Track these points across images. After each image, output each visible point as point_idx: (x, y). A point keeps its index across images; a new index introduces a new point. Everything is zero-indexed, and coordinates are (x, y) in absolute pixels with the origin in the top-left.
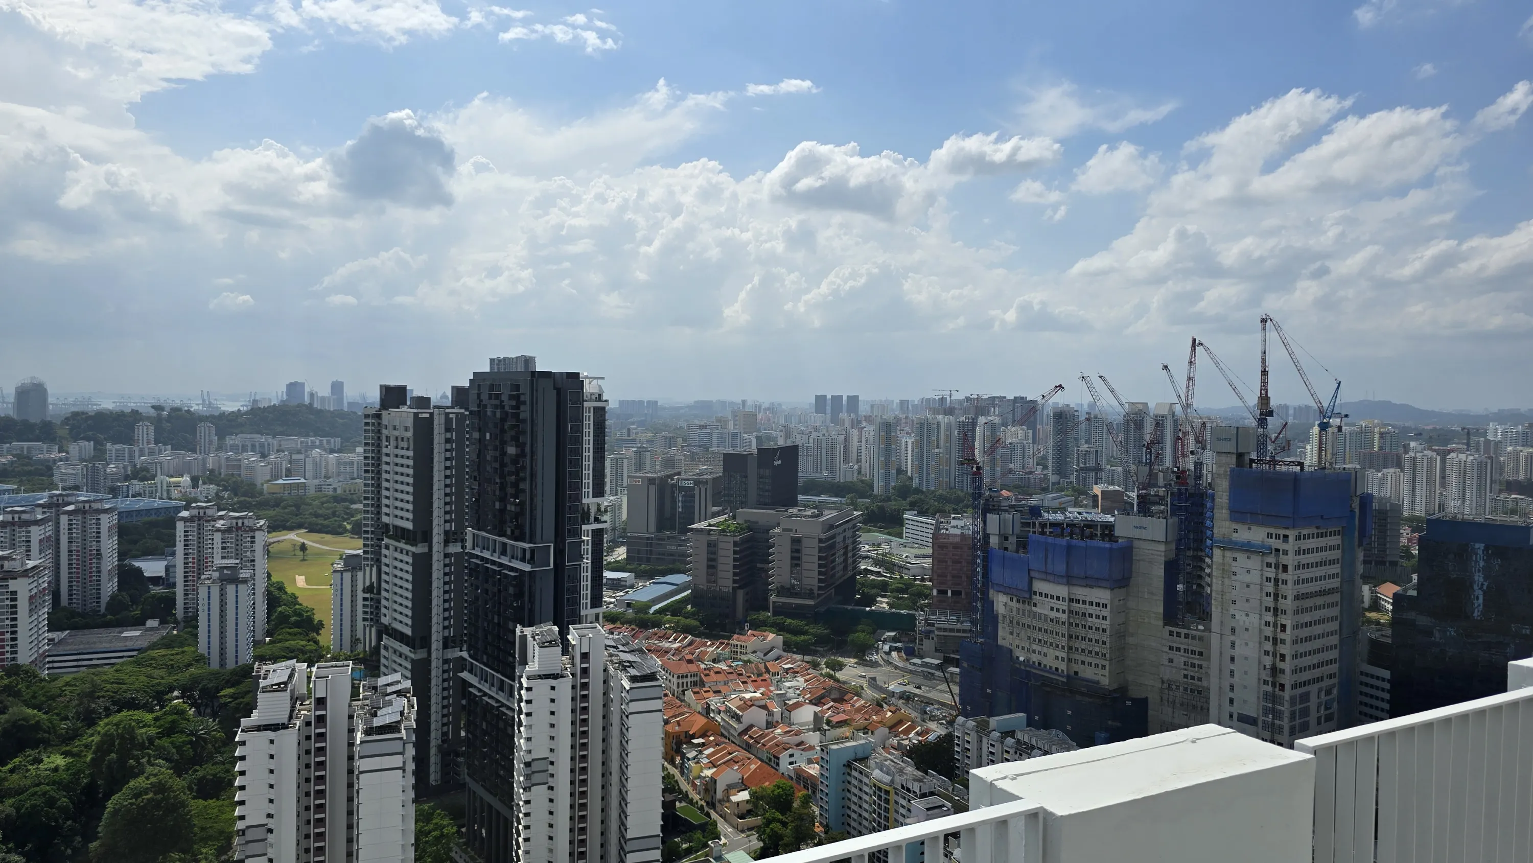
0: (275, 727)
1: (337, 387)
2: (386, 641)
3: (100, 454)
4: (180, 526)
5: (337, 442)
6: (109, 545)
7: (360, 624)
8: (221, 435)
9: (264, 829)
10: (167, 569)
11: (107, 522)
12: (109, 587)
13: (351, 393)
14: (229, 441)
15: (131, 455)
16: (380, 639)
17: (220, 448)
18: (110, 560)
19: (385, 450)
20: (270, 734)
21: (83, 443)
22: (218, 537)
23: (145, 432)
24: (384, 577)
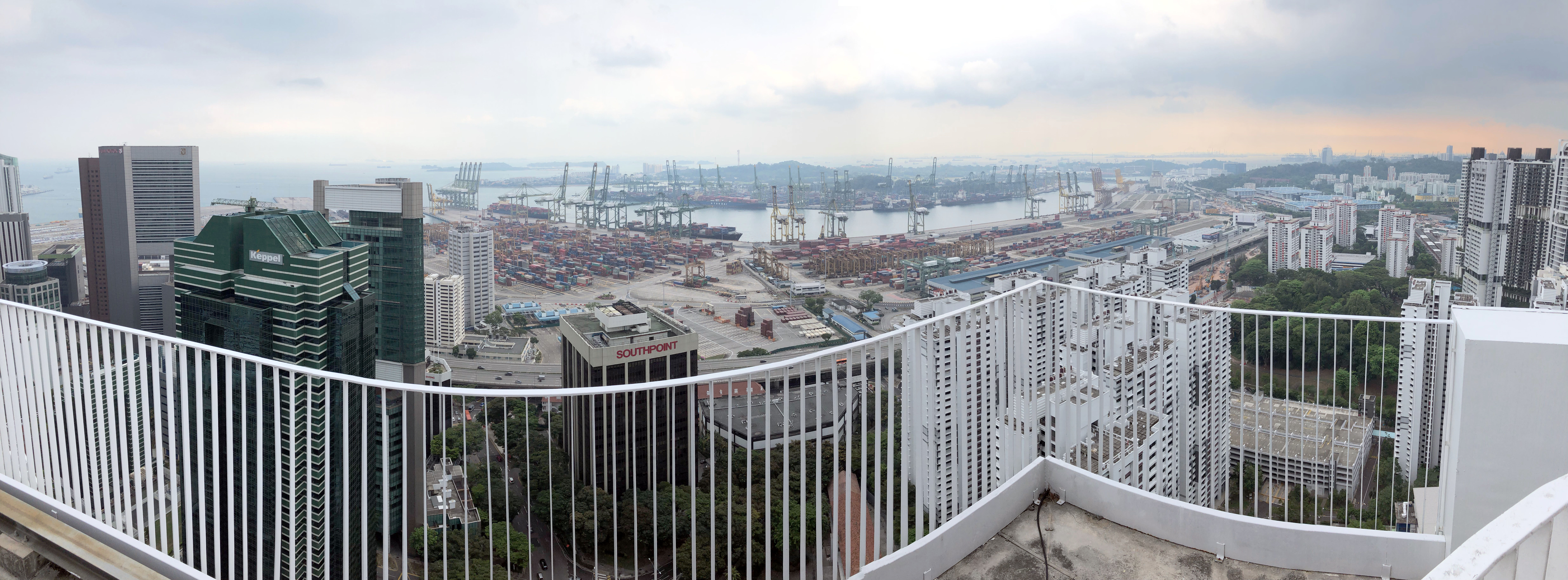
0: (1417, 305)
1: (1450, 148)
2: (1466, 274)
3: (1350, 180)
4: (1380, 213)
5: (1447, 177)
6: (1353, 219)
7: (1454, 265)
8: (1398, 172)
9: (1411, 348)
10: (1375, 231)
11: (1353, 209)
12: (1353, 238)
13: (1456, 152)
14: (1401, 174)
15: (1362, 181)
16: (1463, 273)
17: (1397, 179)
18: (1353, 226)
19: (1472, 181)
20: (1415, 308)
21: (1345, 175)
22: (1395, 219)
23: (1367, 169)
24: (1467, 243)
